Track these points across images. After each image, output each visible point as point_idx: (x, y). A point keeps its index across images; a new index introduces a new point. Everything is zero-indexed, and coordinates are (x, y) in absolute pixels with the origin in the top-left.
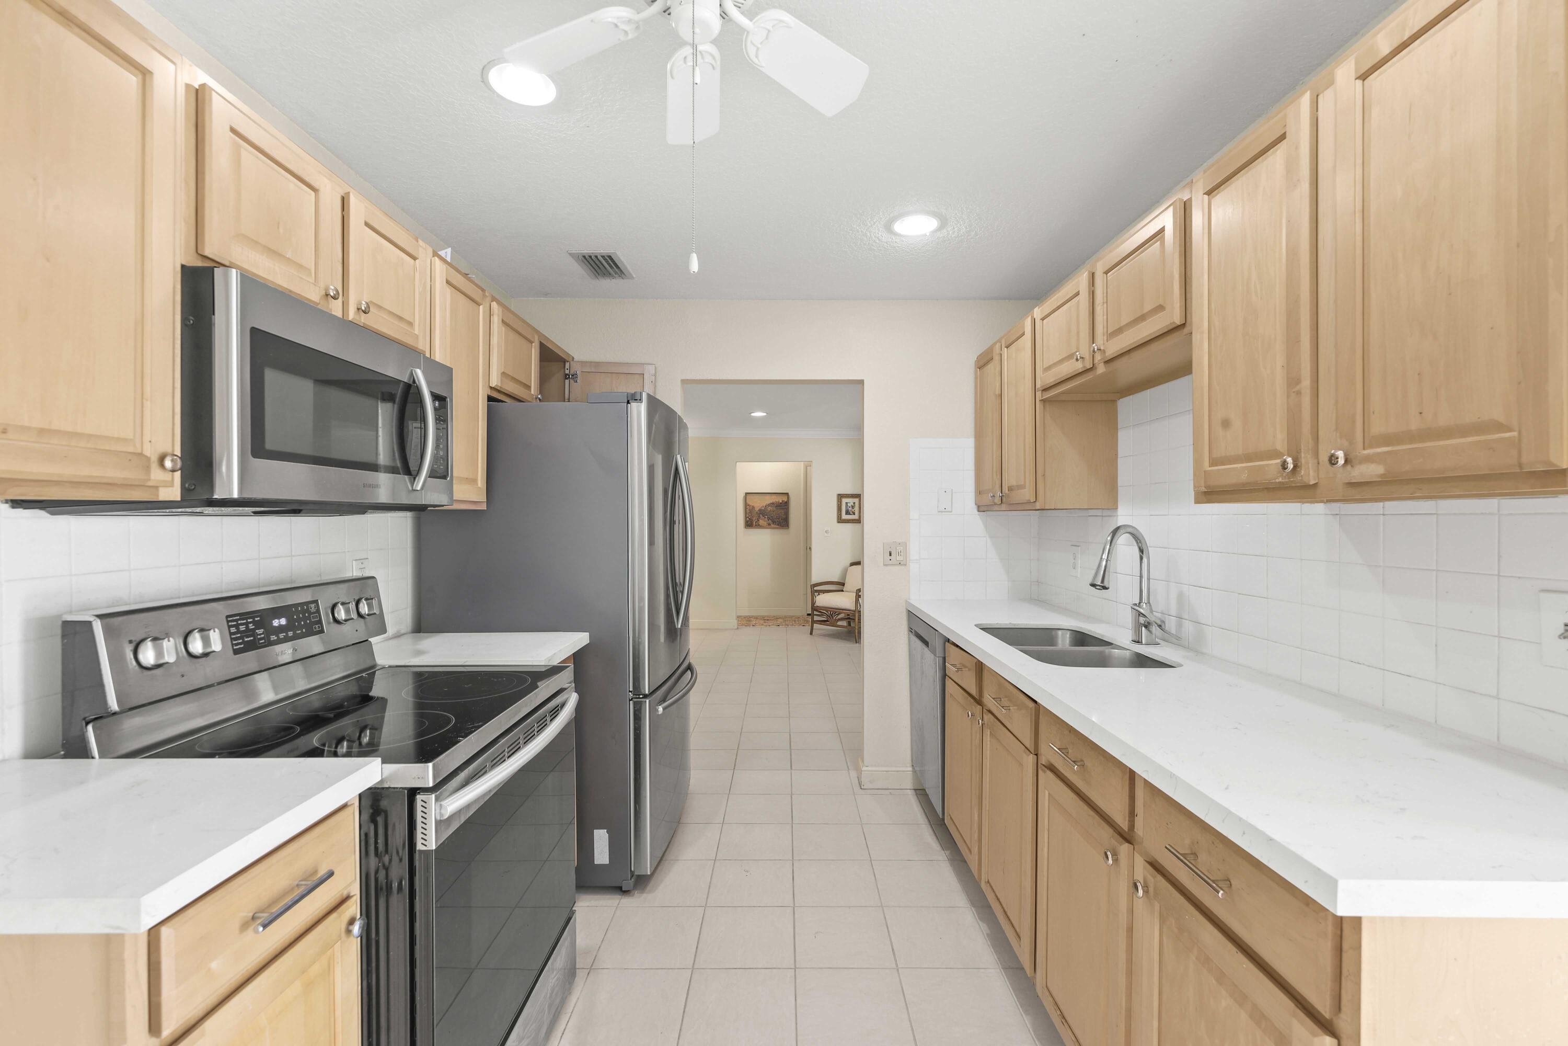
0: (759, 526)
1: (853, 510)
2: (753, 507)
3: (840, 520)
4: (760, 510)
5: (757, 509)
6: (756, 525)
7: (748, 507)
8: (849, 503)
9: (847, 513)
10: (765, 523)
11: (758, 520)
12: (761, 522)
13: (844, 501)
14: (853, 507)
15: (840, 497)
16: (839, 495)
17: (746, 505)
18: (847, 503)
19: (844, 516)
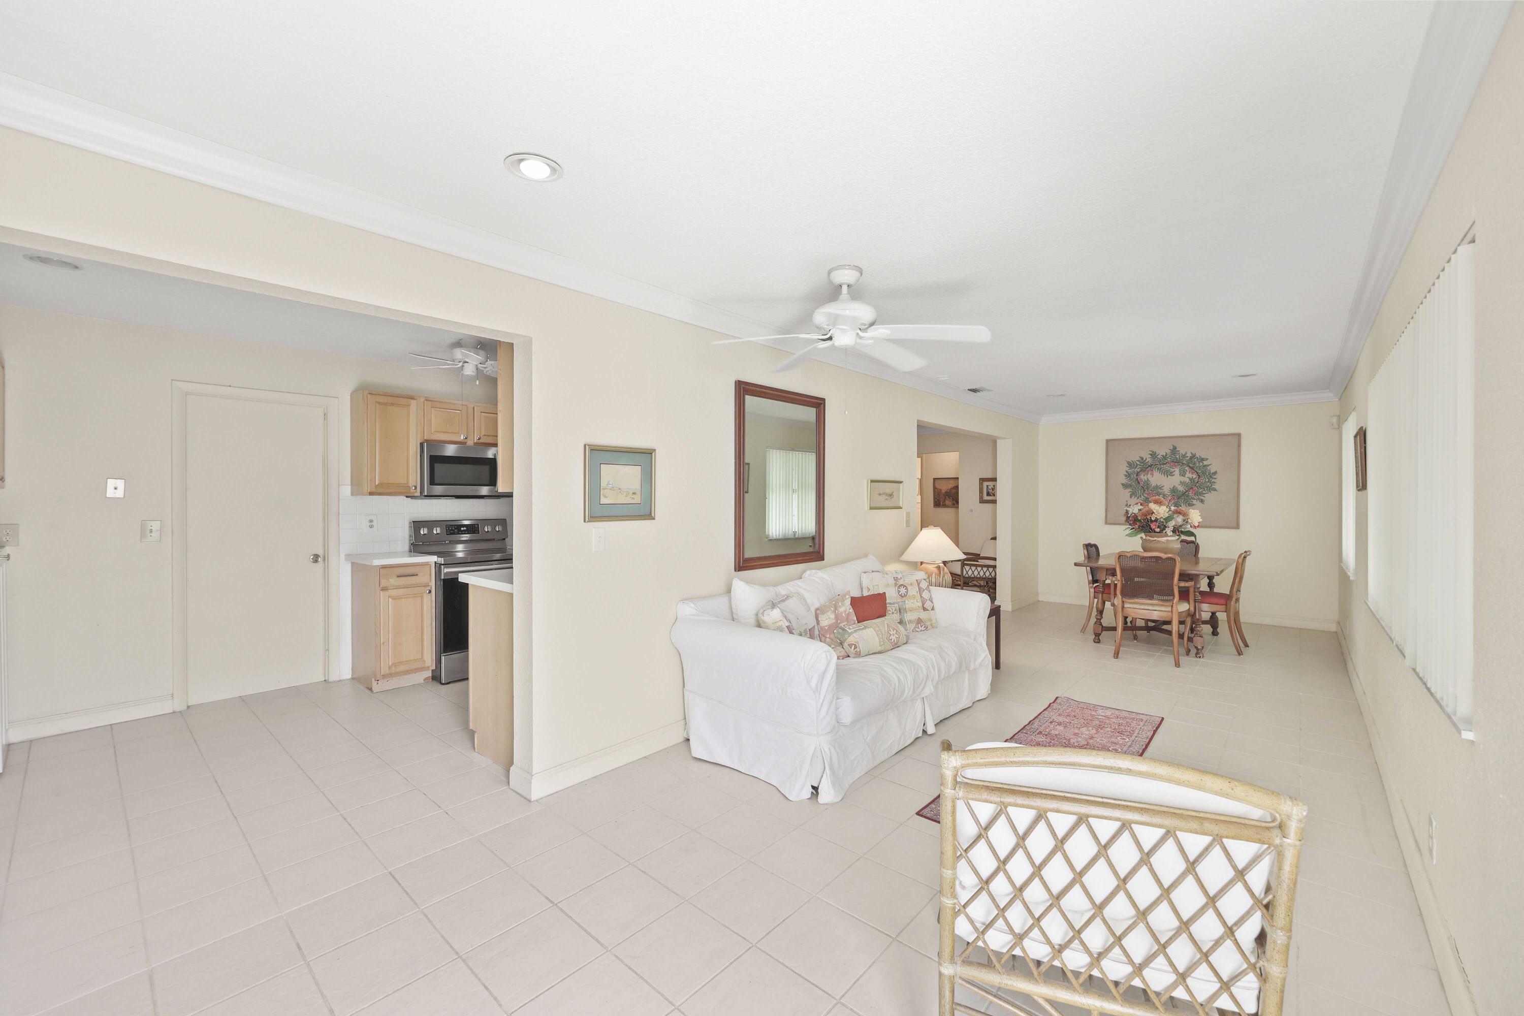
0: (945, 506)
1: (993, 492)
2: (941, 490)
3: (982, 501)
4: (946, 492)
5: (943, 492)
6: (943, 505)
7: (936, 490)
8: (990, 486)
9: (988, 494)
10: (950, 503)
11: (945, 501)
12: (947, 502)
13: (985, 484)
14: (993, 489)
15: (982, 480)
16: (980, 479)
17: (935, 488)
18: (987, 486)
19: (986, 498)
